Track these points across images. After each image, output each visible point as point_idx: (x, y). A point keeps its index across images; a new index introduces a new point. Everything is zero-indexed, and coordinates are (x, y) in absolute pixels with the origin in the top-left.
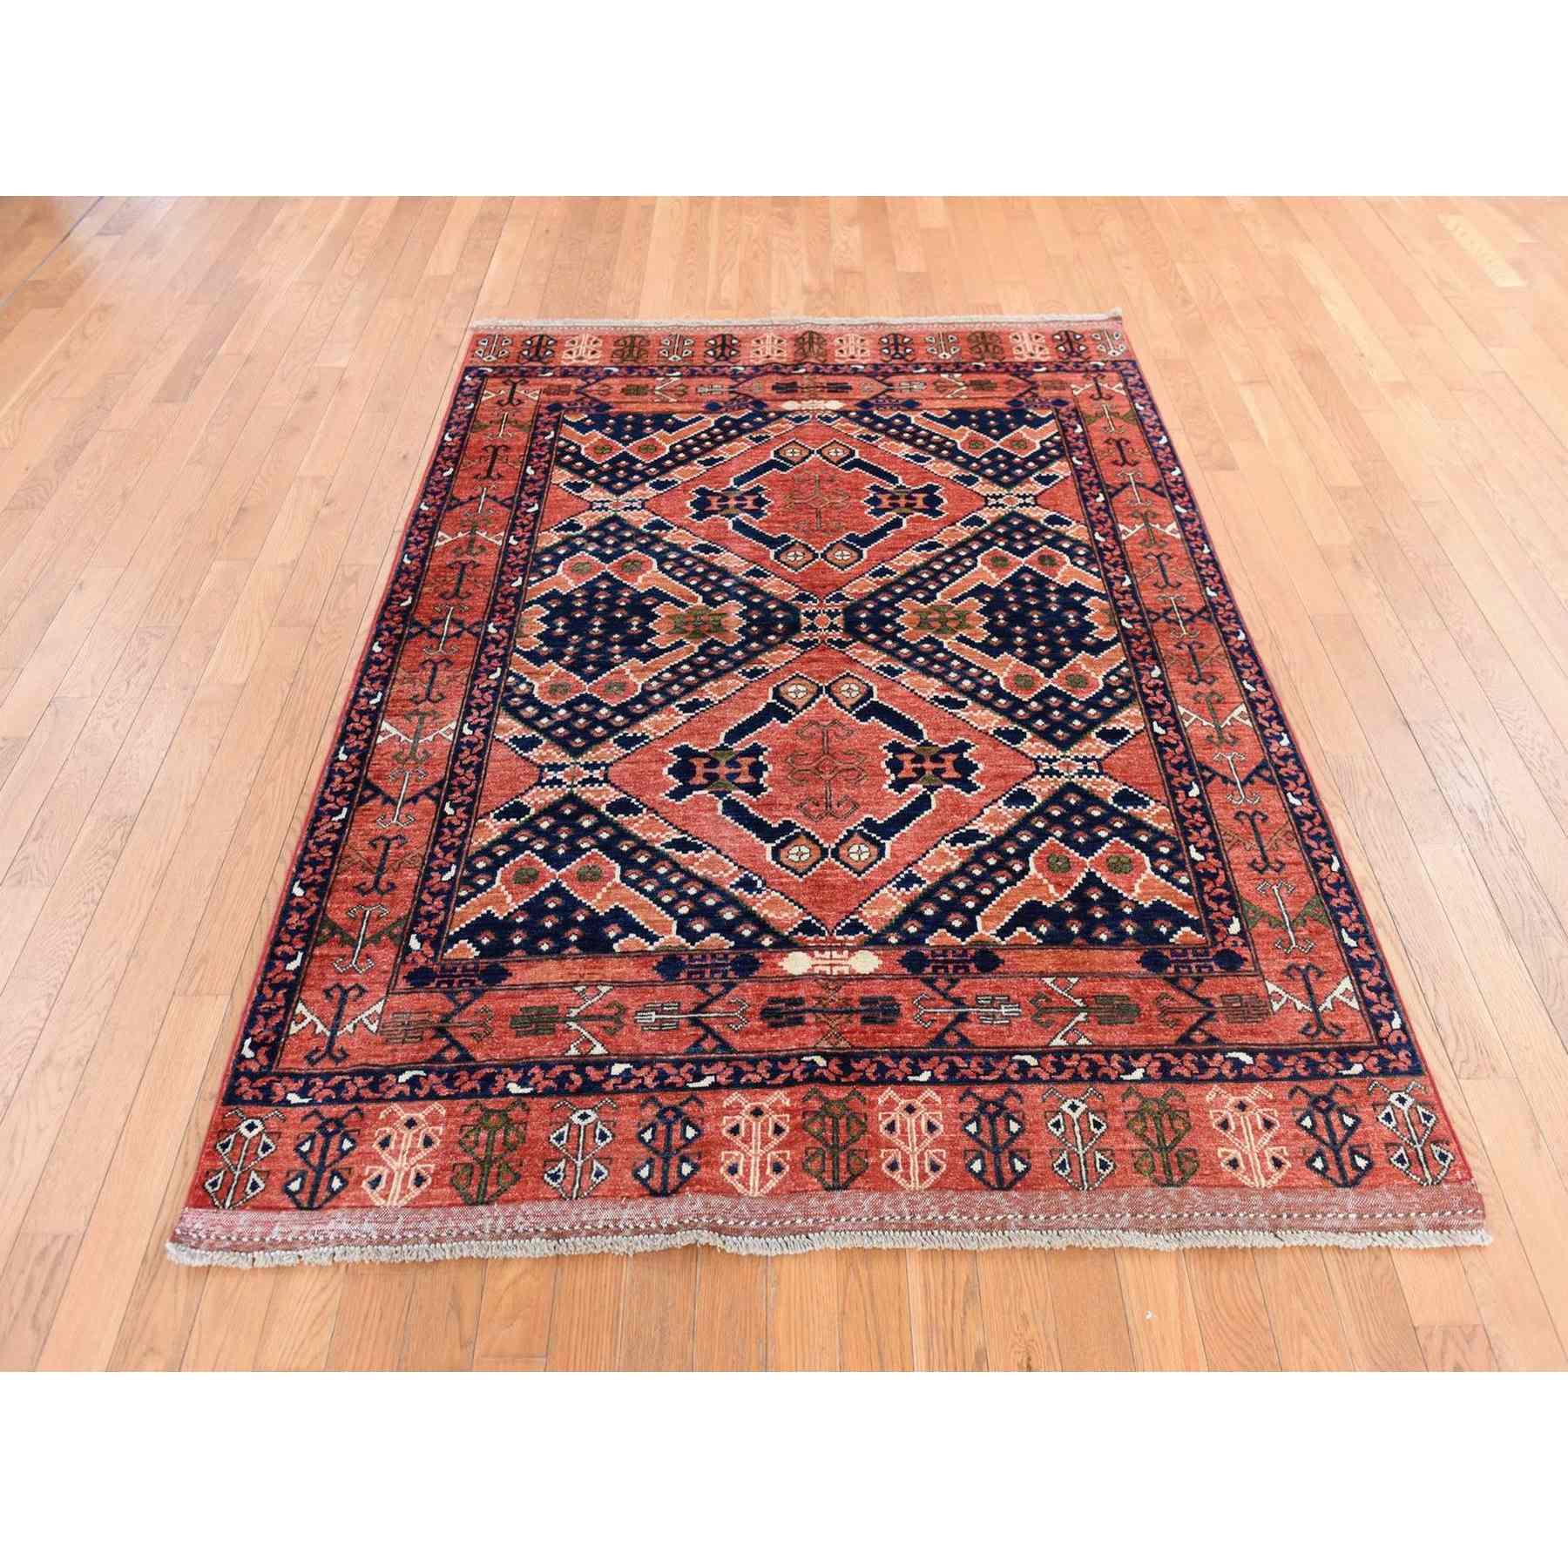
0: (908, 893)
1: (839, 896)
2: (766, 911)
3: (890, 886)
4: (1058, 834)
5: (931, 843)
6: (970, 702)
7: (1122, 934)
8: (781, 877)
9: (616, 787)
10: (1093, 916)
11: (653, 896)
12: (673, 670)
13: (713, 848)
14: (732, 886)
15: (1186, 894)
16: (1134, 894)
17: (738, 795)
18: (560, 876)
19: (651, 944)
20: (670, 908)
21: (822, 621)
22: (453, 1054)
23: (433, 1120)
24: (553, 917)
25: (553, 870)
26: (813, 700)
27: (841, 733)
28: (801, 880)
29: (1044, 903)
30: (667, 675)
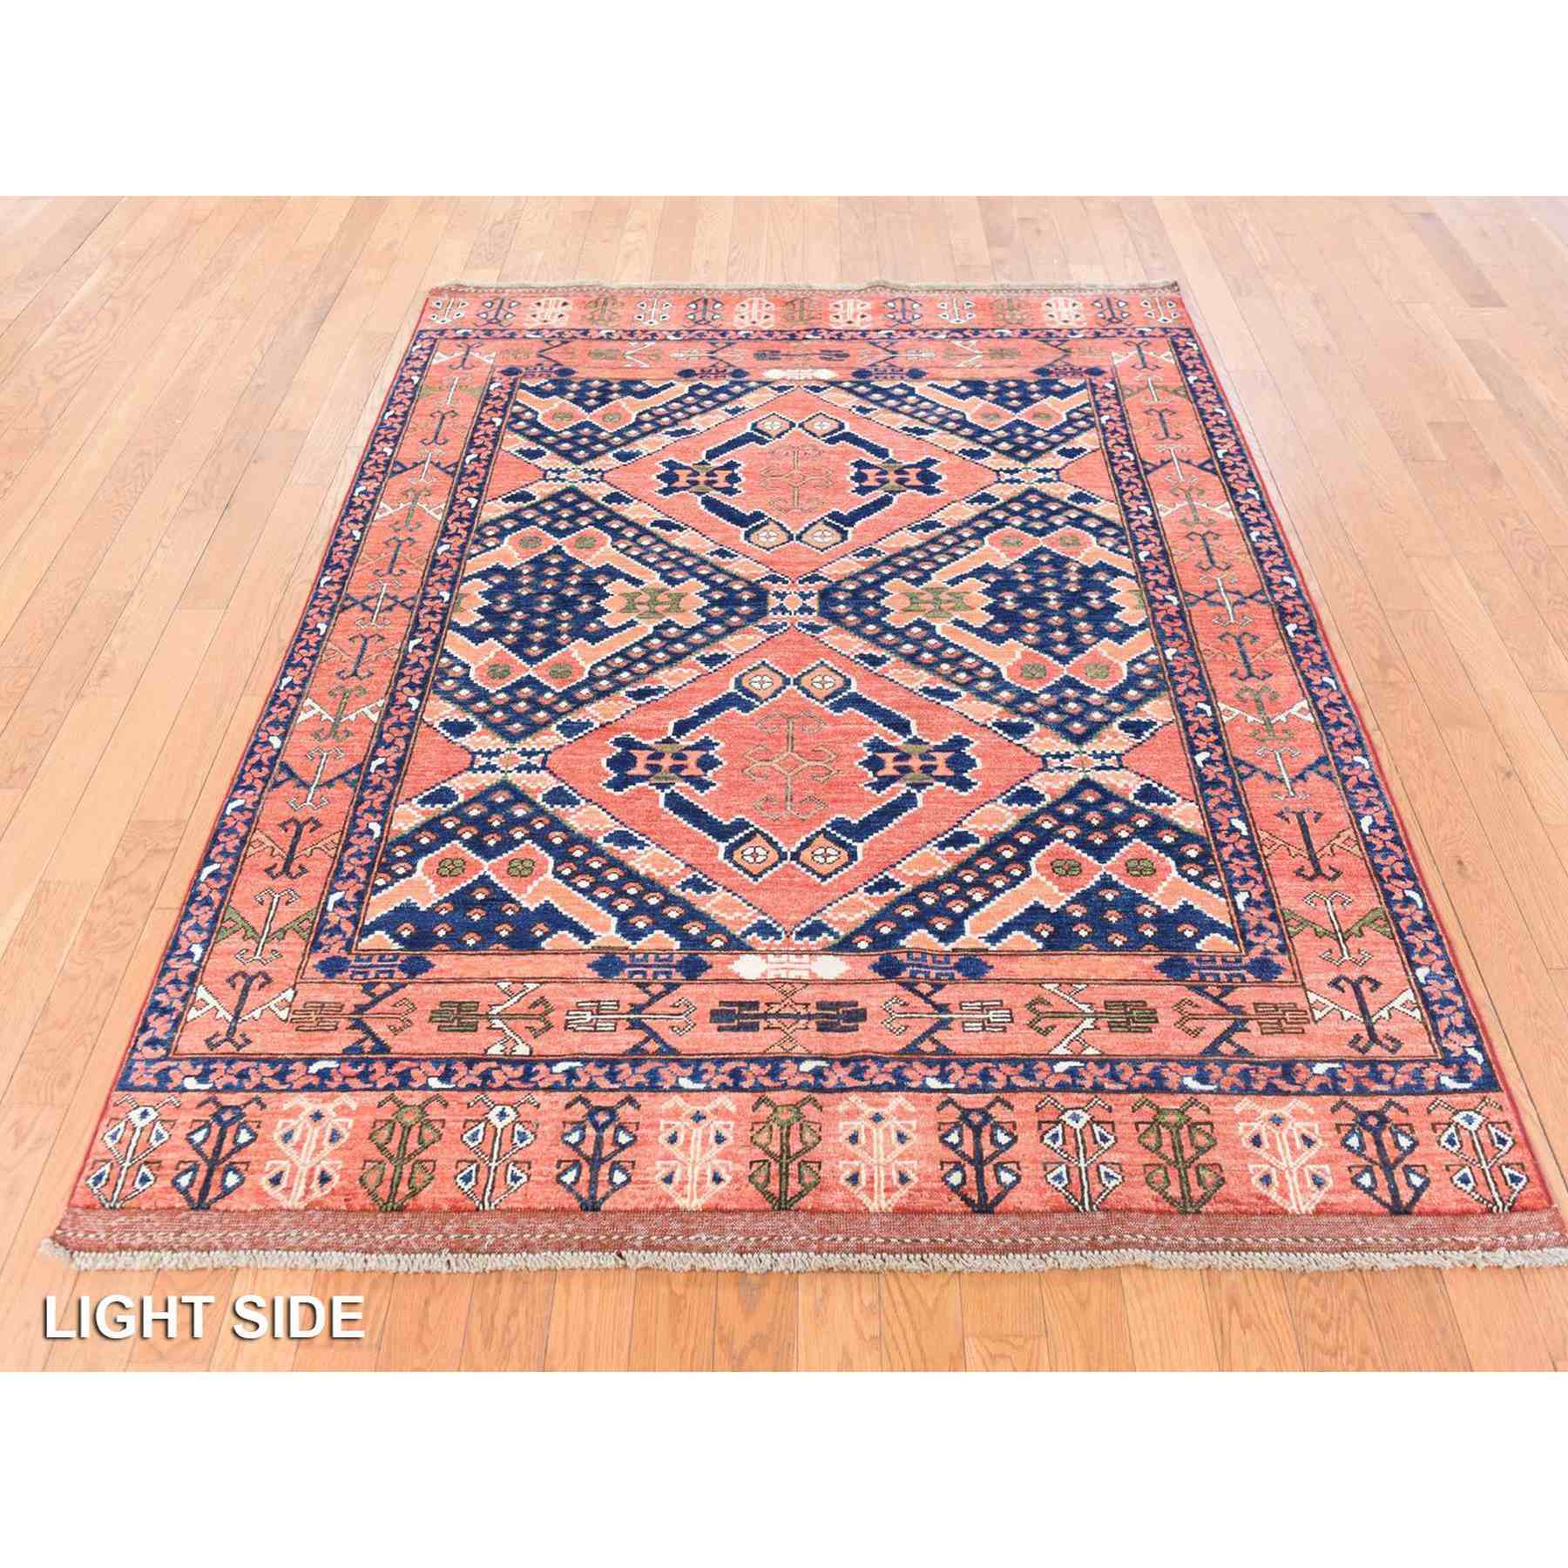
0: (882, 897)
2: (715, 911)
3: (861, 890)
4: (1069, 835)
6: (964, 694)
7: (1141, 940)
9: (554, 775)
10: (1106, 921)
11: (587, 892)
14: (678, 886)
16: (1157, 898)
17: (682, 788)
18: (489, 868)
19: (587, 942)
21: (793, 602)
22: (368, 1044)
23: (343, 1110)
24: (481, 909)
25: (481, 862)
28: (755, 882)
29: (1048, 907)
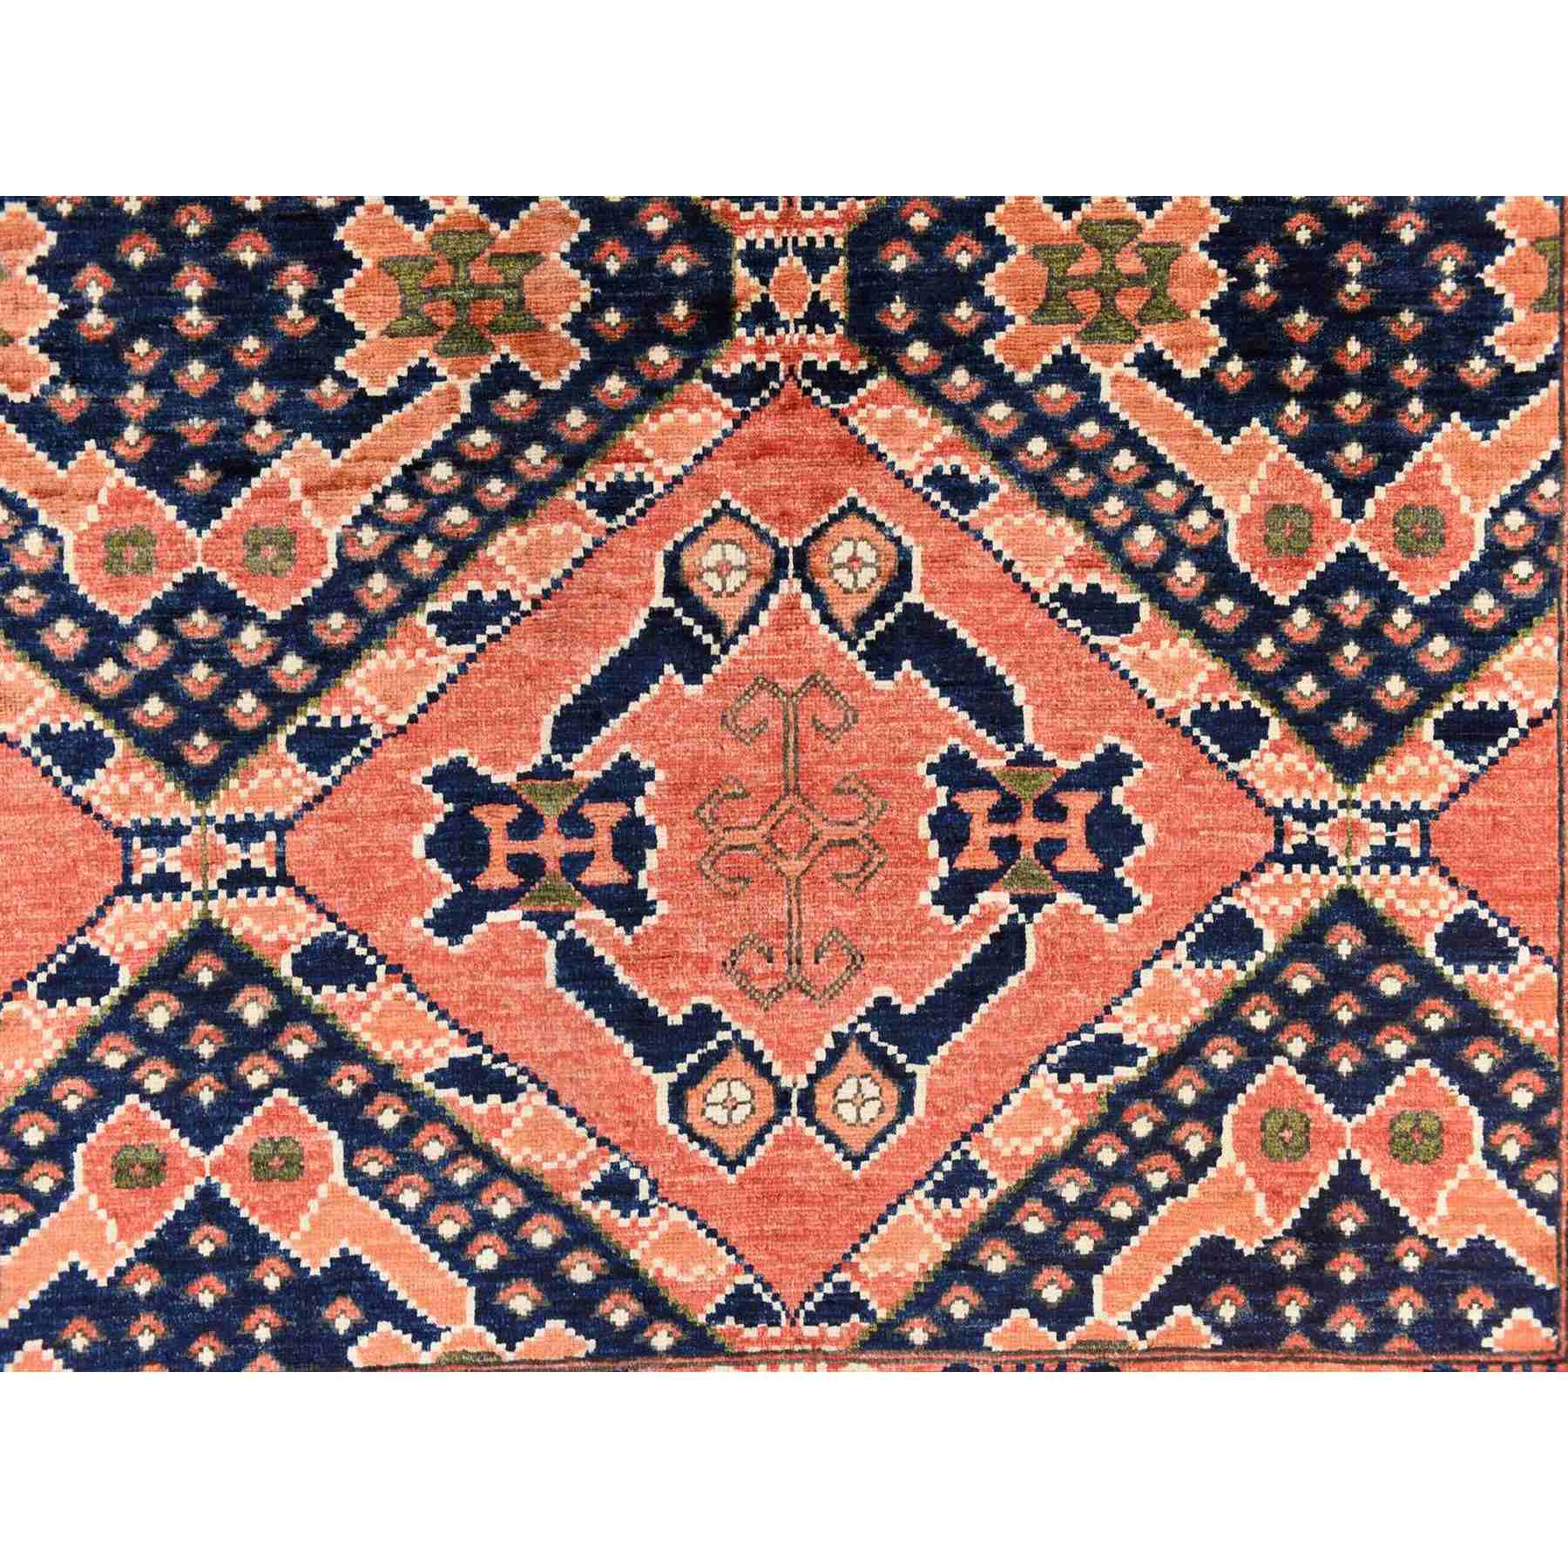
0: (957, 1213)
1: (813, 1222)
2: (658, 1262)
3: (919, 1194)
4: (1297, 1048)
5: (1015, 1073)
6: (1145, 611)
7: (1387, 1325)
8: (689, 1171)
9: (309, 899)
10: (1335, 1278)
11: (417, 1220)
12: (410, 482)
13: (542, 1087)
14: (586, 1195)
15: (1541, 1221)
16: (1432, 1220)
17: (590, 923)
18: (218, 1168)
19: (426, 1348)
20: (456, 1253)
21: (791, 285)
24: (212, 1279)
25: (195, 1152)
26: (761, 602)
27: (830, 717)
28: (732, 1179)
29: (1239, 1245)
30: (397, 503)
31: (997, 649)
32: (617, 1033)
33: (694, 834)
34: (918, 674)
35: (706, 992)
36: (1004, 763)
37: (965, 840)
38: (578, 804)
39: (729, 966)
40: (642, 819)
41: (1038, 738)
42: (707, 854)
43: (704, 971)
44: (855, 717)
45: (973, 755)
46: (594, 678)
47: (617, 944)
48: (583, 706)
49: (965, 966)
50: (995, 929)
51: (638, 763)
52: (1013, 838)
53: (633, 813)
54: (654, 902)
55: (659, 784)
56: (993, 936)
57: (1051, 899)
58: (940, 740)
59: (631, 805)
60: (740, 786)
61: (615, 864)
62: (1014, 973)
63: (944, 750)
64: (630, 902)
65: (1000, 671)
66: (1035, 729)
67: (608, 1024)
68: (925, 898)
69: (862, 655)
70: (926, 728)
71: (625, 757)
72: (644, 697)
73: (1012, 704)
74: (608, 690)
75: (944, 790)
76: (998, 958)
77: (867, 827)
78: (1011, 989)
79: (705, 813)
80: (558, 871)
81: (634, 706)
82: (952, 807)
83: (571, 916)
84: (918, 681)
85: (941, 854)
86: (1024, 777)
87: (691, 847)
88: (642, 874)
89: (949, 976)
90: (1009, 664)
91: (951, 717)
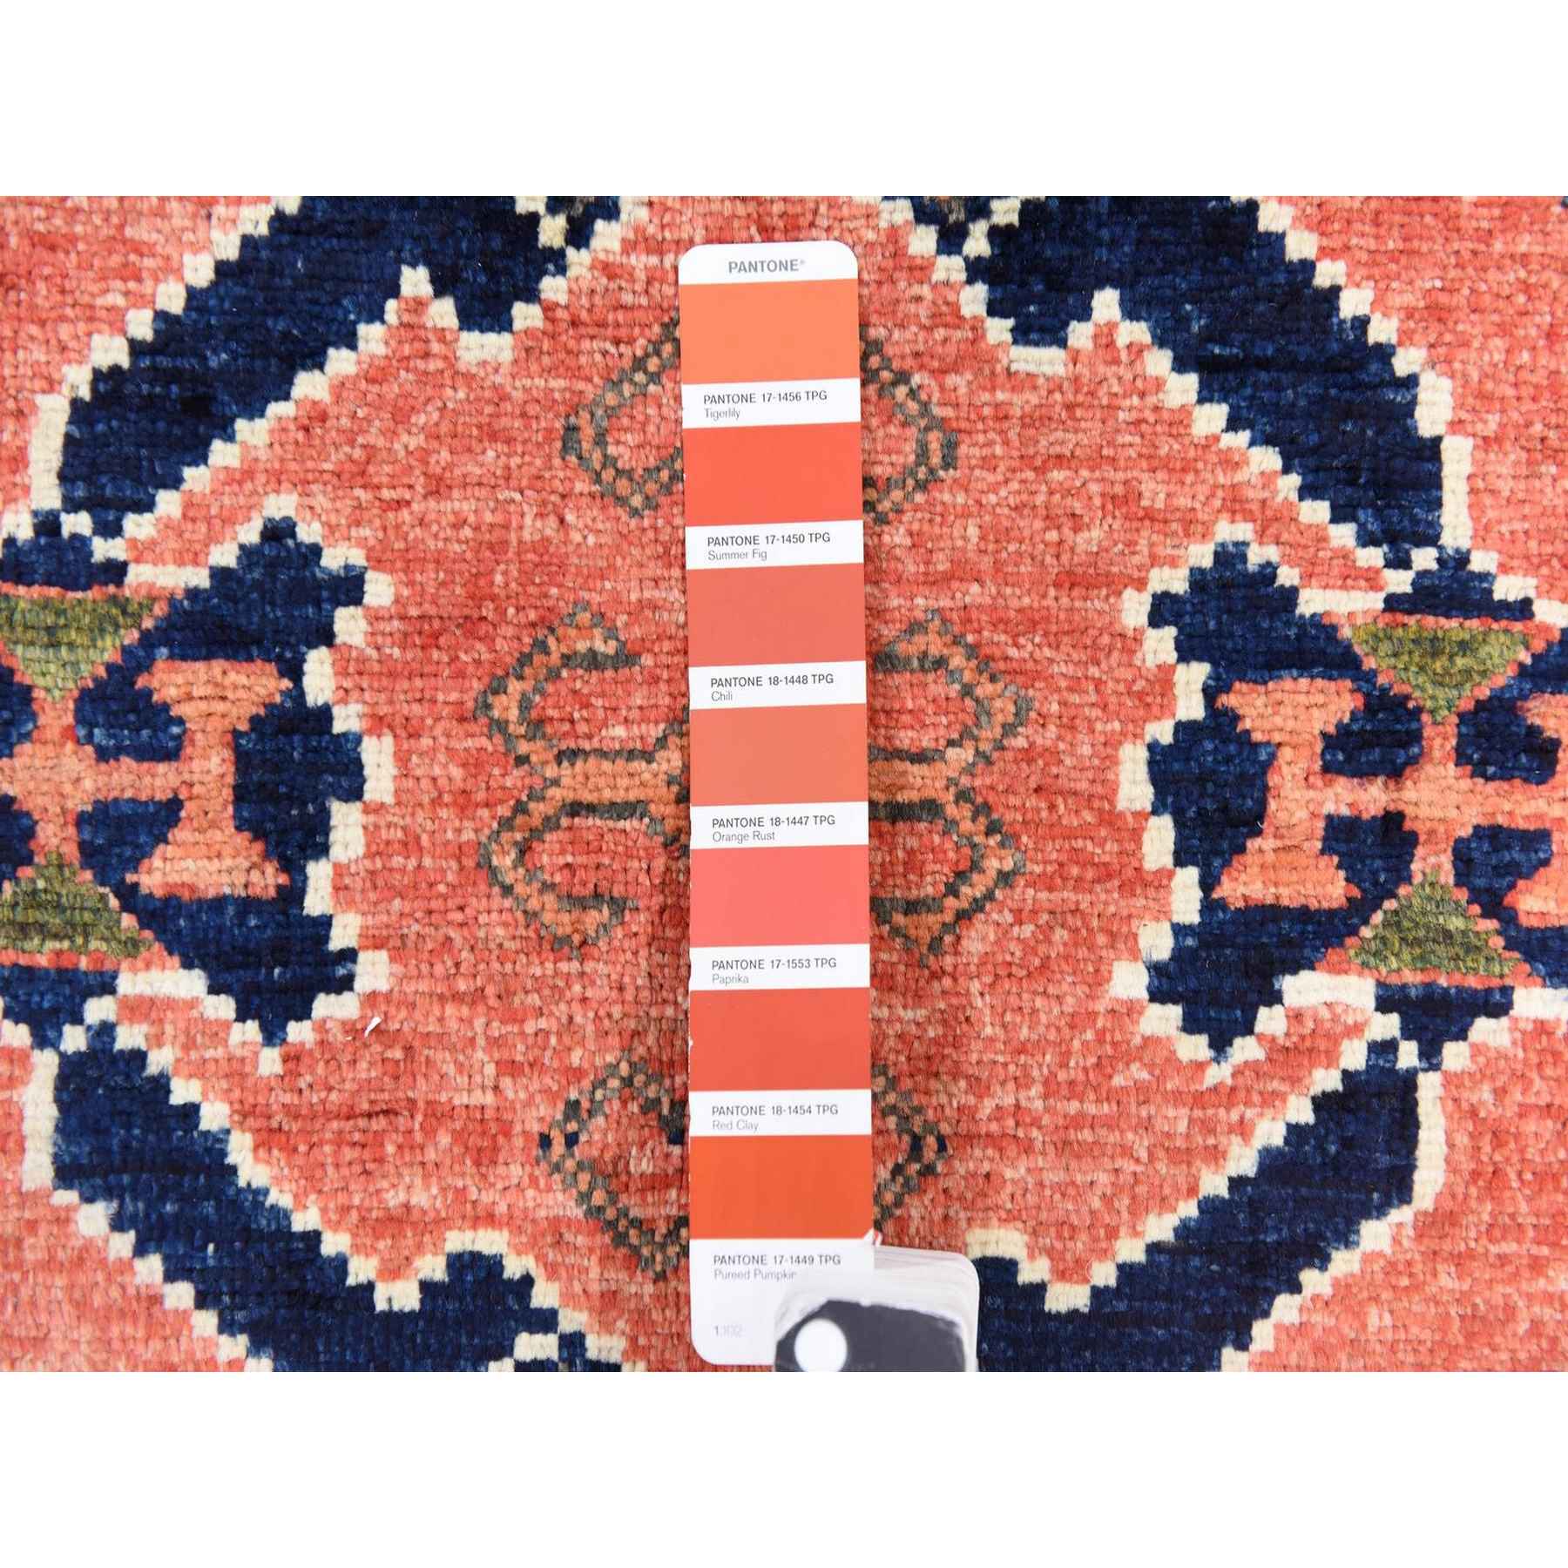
17: (162, 1007)
31: (1374, 268)
32: (227, 1326)
33: (474, 764)
34: (1139, 332)
35: (488, 1219)
36: (1376, 601)
37: (1253, 822)
38: (136, 661)
39: (558, 1147)
40: (324, 715)
41: (1482, 534)
42: (507, 824)
43: (485, 1157)
44: (950, 447)
45: (1287, 576)
46: (192, 294)
47: (237, 1072)
48: (156, 374)
49: (1236, 1183)
50: (1327, 1080)
51: (316, 551)
52: (1392, 821)
53: (298, 694)
54: (349, 955)
55: (375, 617)
56: (1322, 1103)
57: (1496, 1004)
58: (1192, 526)
59: (294, 670)
60: (611, 633)
61: (242, 839)
62: (1380, 1211)
63: (1202, 555)
64: (280, 952)
65: (1381, 331)
66: (1475, 508)
67: (201, 1302)
68: (1129, 981)
69: (976, 271)
70: (1154, 491)
71: (278, 532)
72: (340, 361)
73: (1409, 433)
74: (232, 332)
75: (1196, 674)
76: (1335, 1164)
77: (969, 770)
78: (1368, 1259)
79: (507, 707)
80: (71, 851)
81: (308, 385)
82: (1220, 722)
83: (106, 986)
84: (1136, 350)
85: (1181, 859)
86: (1435, 646)
87: (464, 802)
88: (319, 873)
89: (1189, 1209)
90: (1410, 313)
91: (1230, 462)
